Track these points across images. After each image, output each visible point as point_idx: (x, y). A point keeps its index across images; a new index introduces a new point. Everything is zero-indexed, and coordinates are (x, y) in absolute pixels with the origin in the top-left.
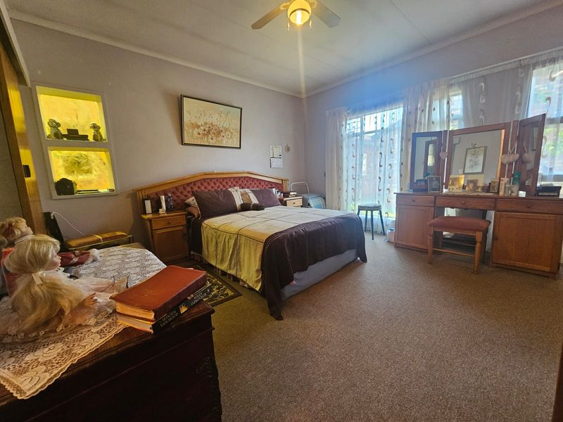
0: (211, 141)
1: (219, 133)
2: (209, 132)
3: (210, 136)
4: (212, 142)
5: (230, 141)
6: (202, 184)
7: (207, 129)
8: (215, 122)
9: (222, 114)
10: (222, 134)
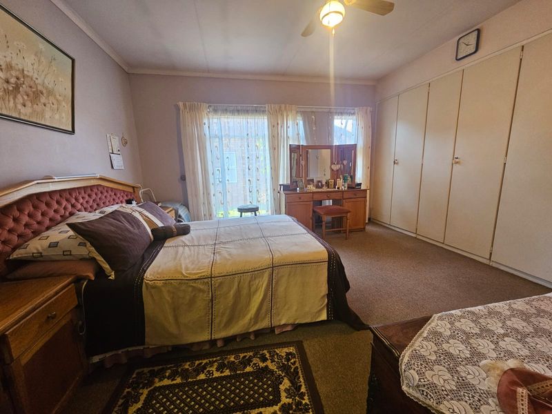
0: (23, 110)
1: (36, 95)
2: (17, 88)
3: (20, 99)
4: (25, 113)
5: (57, 117)
6: (35, 207)
7: (13, 80)
8: (29, 71)
9: (42, 59)
10: (43, 100)
